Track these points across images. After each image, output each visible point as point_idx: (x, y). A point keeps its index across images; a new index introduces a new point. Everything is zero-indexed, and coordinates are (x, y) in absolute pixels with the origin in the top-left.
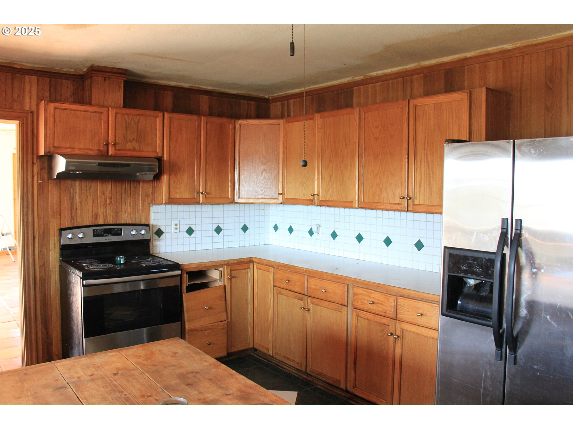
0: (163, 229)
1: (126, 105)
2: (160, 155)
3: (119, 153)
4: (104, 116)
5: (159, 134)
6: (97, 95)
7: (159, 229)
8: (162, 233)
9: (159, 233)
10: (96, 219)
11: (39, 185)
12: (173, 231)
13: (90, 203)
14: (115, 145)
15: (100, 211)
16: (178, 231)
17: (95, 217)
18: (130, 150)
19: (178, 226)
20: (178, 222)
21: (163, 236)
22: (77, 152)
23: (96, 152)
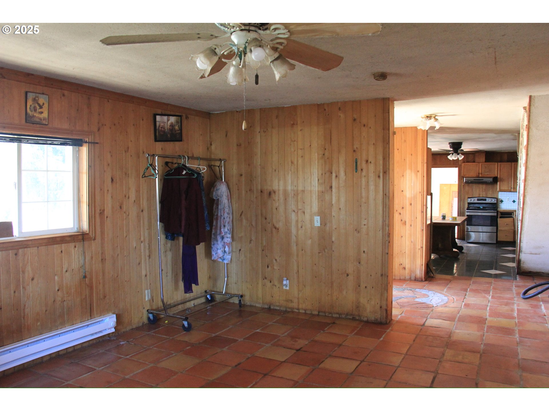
0: (503, 200)
1: (486, 162)
2: (496, 176)
3: (483, 176)
4: (478, 165)
5: (496, 170)
6: (477, 159)
7: (502, 200)
8: (503, 201)
9: (502, 201)
10: (480, 195)
11: (463, 185)
12: (507, 201)
13: (478, 190)
14: (481, 174)
15: (481, 193)
16: (509, 201)
17: (479, 195)
18: (486, 175)
19: (509, 199)
20: (509, 198)
21: (503, 203)
22: (470, 176)
23: (476, 176)
